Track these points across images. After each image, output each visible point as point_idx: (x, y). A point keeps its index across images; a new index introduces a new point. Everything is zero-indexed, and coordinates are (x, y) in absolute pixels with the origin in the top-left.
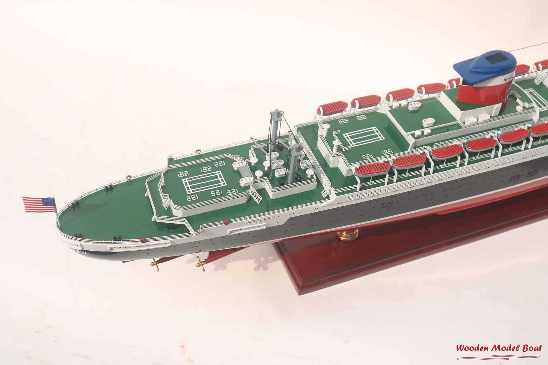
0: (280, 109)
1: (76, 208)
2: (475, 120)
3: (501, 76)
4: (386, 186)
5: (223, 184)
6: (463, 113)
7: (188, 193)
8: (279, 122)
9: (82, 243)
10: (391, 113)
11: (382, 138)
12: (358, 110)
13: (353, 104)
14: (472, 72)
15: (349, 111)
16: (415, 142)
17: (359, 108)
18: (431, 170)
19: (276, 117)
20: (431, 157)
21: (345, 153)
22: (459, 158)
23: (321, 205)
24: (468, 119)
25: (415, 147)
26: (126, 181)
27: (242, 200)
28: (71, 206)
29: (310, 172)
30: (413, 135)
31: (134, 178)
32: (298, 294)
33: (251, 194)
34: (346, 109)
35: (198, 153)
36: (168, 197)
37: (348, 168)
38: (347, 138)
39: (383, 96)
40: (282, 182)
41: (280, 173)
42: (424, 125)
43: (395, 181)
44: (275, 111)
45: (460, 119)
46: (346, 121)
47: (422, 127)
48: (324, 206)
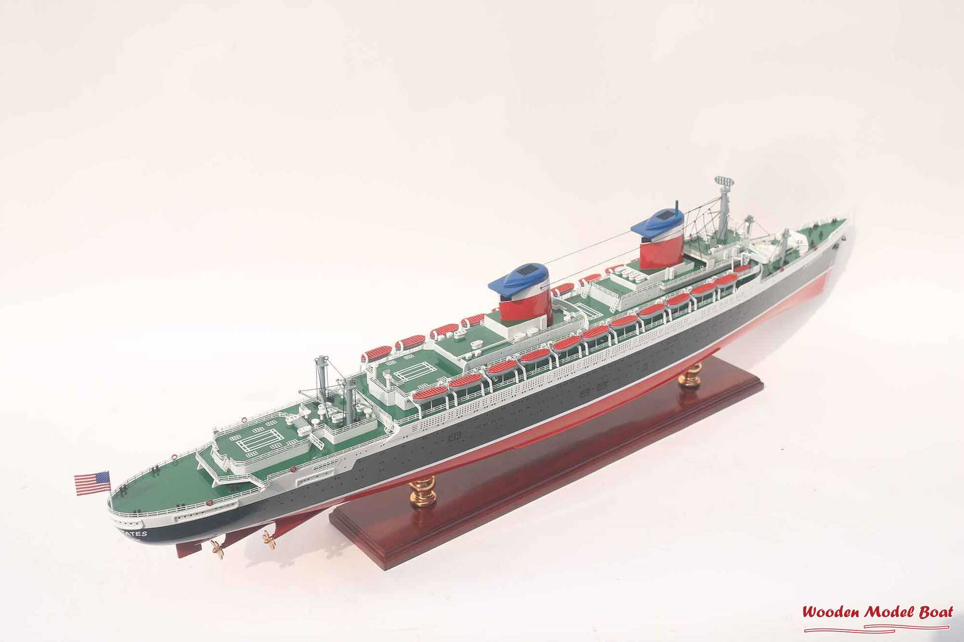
0: (324, 354)
1: (124, 493)
2: (524, 335)
3: (537, 285)
4: (449, 411)
5: (281, 438)
6: (509, 330)
7: (247, 452)
8: (325, 367)
9: (143, 518)
10: (437, 344)
11: (433, 369)
12: (402, 353)
13: (398, 346)
14: (506, 287)
15: (394, 354)
16: (467, 364)
17: (404, 350)
18: (491, 388)
19: (322, 363)
20: (487, 376)
21: (400, 387)
22: (516, 373)
23: (387, 441)
24: (517, 335)
25: (469, 368)
26: (172, 461)
27: (304, 449)
28: (118, 492)
29: (368, 411)
30: (464, 359)
31: (180, 458)
32: (382, 569)
33: (313, 442)
34: (391, 353)
35: (244, 421)
36: (226, 457)
37: (406, 399)
38: (399, 375)
39: (427, 335)
40: (341, 425)
41: (336, 418)
42: (473, 348)
43: (456, 404)
44: (320, 357)
45: (509, 337)
46: (394, 362)
47: (472, 350)
48: (390, 442)
